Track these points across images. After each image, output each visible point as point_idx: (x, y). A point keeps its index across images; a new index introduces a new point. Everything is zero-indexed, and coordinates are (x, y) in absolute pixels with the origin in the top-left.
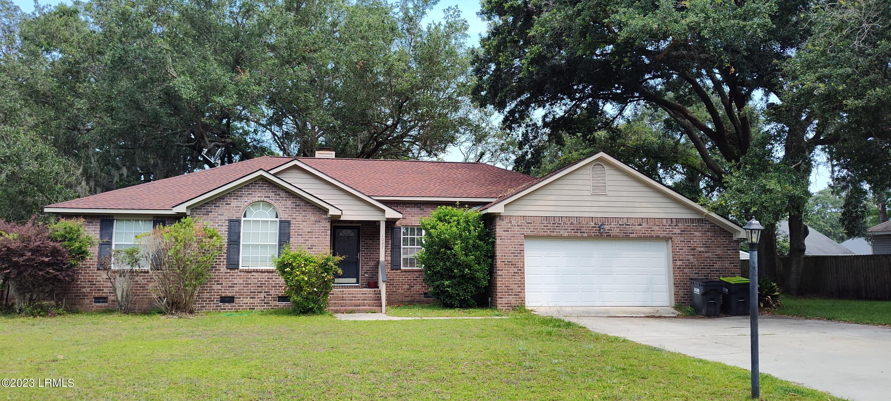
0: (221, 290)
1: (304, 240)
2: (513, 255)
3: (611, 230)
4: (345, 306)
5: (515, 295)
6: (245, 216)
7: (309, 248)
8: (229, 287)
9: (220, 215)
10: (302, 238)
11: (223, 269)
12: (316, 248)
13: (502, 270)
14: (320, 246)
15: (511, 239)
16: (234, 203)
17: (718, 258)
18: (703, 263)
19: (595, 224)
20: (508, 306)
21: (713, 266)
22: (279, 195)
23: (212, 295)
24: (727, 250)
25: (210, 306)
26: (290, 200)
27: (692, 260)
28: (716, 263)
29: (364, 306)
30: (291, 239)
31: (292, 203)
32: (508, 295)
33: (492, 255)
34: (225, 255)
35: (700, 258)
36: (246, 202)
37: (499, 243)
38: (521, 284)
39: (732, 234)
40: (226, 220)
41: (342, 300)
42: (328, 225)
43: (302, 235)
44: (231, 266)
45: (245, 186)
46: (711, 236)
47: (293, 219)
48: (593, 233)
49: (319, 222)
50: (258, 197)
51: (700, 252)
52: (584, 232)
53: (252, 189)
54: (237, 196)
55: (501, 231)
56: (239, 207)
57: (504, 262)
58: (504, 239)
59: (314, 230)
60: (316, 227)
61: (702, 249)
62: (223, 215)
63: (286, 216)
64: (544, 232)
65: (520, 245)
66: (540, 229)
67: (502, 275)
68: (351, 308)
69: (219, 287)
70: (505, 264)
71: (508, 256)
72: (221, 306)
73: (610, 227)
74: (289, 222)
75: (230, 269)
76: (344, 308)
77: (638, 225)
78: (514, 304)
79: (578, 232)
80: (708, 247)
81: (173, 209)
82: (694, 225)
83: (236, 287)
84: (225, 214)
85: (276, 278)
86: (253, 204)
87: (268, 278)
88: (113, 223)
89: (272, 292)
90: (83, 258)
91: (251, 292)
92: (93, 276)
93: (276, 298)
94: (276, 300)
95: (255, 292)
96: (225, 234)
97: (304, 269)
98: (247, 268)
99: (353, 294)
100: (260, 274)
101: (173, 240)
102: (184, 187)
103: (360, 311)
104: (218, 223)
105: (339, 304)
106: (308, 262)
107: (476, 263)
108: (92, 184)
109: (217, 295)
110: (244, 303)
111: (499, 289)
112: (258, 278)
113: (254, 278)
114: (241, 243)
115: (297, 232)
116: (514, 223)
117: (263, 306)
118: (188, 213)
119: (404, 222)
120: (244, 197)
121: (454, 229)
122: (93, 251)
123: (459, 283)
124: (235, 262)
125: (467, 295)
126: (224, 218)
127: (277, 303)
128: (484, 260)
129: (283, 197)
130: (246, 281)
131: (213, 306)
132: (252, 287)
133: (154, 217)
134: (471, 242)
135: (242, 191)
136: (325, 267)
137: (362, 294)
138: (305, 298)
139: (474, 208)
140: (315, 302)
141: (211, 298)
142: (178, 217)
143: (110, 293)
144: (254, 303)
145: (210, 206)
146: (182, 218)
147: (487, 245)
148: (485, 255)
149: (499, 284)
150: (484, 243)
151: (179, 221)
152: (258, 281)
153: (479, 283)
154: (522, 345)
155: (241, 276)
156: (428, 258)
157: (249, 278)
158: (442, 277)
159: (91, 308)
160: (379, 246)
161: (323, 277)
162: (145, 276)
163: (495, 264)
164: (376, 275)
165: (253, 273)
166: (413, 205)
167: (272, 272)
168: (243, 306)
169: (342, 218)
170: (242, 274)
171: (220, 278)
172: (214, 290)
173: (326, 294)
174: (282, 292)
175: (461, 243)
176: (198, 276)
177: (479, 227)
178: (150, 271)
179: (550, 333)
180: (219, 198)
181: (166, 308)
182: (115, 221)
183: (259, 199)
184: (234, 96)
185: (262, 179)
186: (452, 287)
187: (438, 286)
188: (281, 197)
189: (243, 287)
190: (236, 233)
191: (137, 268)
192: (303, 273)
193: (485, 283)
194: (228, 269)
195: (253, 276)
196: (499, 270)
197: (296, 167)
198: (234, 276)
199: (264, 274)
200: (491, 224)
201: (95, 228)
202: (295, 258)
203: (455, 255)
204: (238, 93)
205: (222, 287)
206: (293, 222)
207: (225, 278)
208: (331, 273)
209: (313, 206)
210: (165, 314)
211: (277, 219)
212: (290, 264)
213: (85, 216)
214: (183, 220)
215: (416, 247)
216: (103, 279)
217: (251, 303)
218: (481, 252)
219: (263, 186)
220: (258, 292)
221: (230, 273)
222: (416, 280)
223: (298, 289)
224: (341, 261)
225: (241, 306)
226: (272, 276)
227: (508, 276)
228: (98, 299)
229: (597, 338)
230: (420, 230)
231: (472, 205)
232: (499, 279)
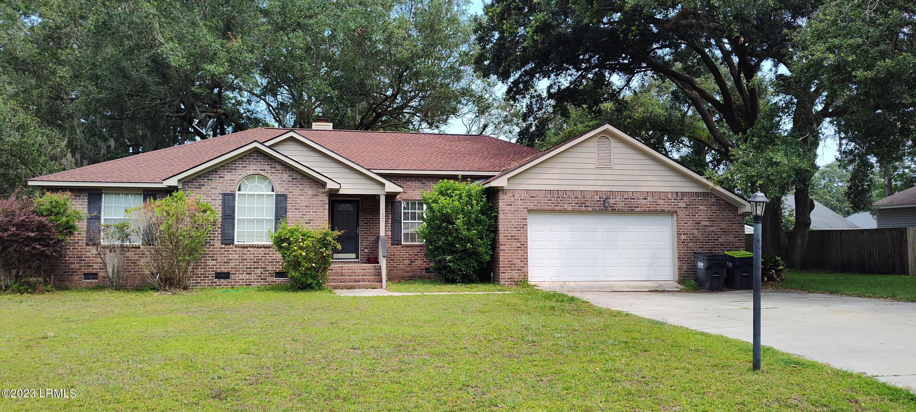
0: (215, 265)
1: (302, 215)
2: (515, 229)
3: (616, 204)
4: (345, 282)
5: (517, 270)
6: (239, 190)
7: (306, 223)
8: (224, 262)
9: (213, 188)
10: (300, 212)
11: (218, 244)
12: (314, 223)
13: (505, 245)
14: (318, 220)
15: (514, 214)
16: (228, 176)
17: (722, 232)
18: (708, 237)
19: (600, 198)
20: (510, 281)
21: (718, 240)
22: (275, 168)
23: (207, 271)
24: (732, 223)
25: (205, 283)
26: (286, 173)
27: (696, 234)
28: (721, 237)
29: (364, 282)
30: (288, 213)
31: (289, 176)
32: (511, 270)
33: (494, 230)
34: (220, 230)
35: (705, 232)
36: (240, 175)
37: (502, 217)
38: (524, 258)
39: (738, 208)
40: (219, 194)
41: (342, 276)
42: (326, 199)
43: (299, 209)
44: (226, 242)
45: (239, 159)
46: (716, 210)
47: (290, 192)
48: (598, 206)
49: (317, 195)
50: (253, 170)
51: (704, 226)
52: (588, 206)
53: (246, 162)
54: (231, 169)
55: (504, 205)
56: (233, 180)
57: (507, 236)
58: (507, 213)
59: (312, 204)
60: (313, 201)
61: (707, 223)
62: (216, 188)
63: (283, 189)
64: (548, 206)
65: (523, 219)
66: (544, 203)
67: (504, 250)
68: (351, 283)
69: (214, 262)
70: (508, 239)
71: (511, 231)
72: (216, 282)
73: (615, 201)
74: (285, 196)
75: (225, 244)
76: (343, 284)
77: (643, 199)
78: (517, 279)
79: (582, 206)
80: (712, 221)
81: (164, 182)
82: (700, 198)
83: (232, 263)
84: (218, 188)
85: (273, 254)
86: (248, 177)
87: (264, 254)
88: (101, 197)
89: (269, 268)
90: (71, 233)
91: (247, 268)
92: (82, 252)
93: (273, 273)
94: (273, 276)
95: (251, 268)
96: (219, 208)
97: (301, 244)
98: (243, 243)
99: (352, 270)
100: (256, 249)
101: (165, 214)
102: (175, 160)
103: (359, 287)
104: (211, 197)
105: (338, 279)
106: (306, 237)
107: (479, 238)
108: (78, 156)
109: (212, 271)
110: (241, 279)
111: (501, 264)
112: (254, 254)
113: (250, 254)
114: (236, 217)
115: (294, 206)
116: (517, 196)
117: (260, 282)
118: (180, 187)
119: (405, 196)
120: (239, 170)
121: (456, 203)
122: (82, 226)
123: (461, 258)
124: (230, 237)
125: (469, 270)
126: (217, 191)
127: (275, 279)
128: (486, 235)
129: (279, 170)
130: (242, 257)
131: (208, 283)
132: (248, 262)
133: (144, 191)
134: (473, 216)
135: (236, 164)
136: (323, 242)
137: (362, 269)
138: (303, 274)
139: (477, 182)
140: (313, 278)
141: (206, 274)
142: (169, 191)
143: (100, 269)
144: (251, 279)
145: (202, 180)
146: (173, 191)
147: (489, 220)
148: (487, 230)
149: (501, 258)
150: (487, 218)
151: (171, 195)
152: (254, 257)
153: (481, 258)
154: (524, 319)
155: (236, 251)
156: (430, 233)
157: (245, 254)
158: (444, 252)
159: (81, 284)
160: (379, 221)
161: (321, 252)
162: (136, 251)
163: (498, 239)
164: (376, 250)
165: (249, 249)
166: (414, 179)
167: (269, 247)
168: (239, 282)
169: (340, 192)
170: (238, 249)
171: (214, 254)
172: (209, 265)
173: (325, 269)
174: (279, 268)
175: (463, 218)
176: (192, 251)
177: (481, 201)
178: (141, 246)
179: (553, 308)
180: (212, 171)
181: (160, 284)
182: (104, 194)
183: (254, 172)
184: (226, 64)
185: (257, 151)
186: (454, 261)
187: (440, 261)
188: (277, 170)
189: (239, 262)
190: (230, 207)
191: (128, 243)
192: (301, 248)
193: (488, 258)
194: (222, 244)
195: (249, 251)
196: (501, 245)
197: (292, 139)
198: (228, 251)
199: (260, 250)
200: (494, 198)
201: (83, 202)
202: (292, 233)
203: (457, 230)
204: (230, 61)
205: (216, 263)
206: (290, 196)
207: (220, 254)
208: (330, 248)
209: (311, 179)
210: (158, 290)
211: (273, 193)
212: (288, 239)
213: (72, 189)
214: (174, 194)
215: (417, 221)
216: (92, 254)
217: (248, 279)
218: (483, 226)
219: (258, 159)
220: (254, 268)
221: (225, 248)
222: (417, 255)
223: (296, 264)
224: (340, 236)
225: (237, 282)
226: (269, 251)
227: (510, 250)
228: (87, 276)
229: (600, 312)
230: (421, 204)
231: (474, 178)
232: (501, 253)
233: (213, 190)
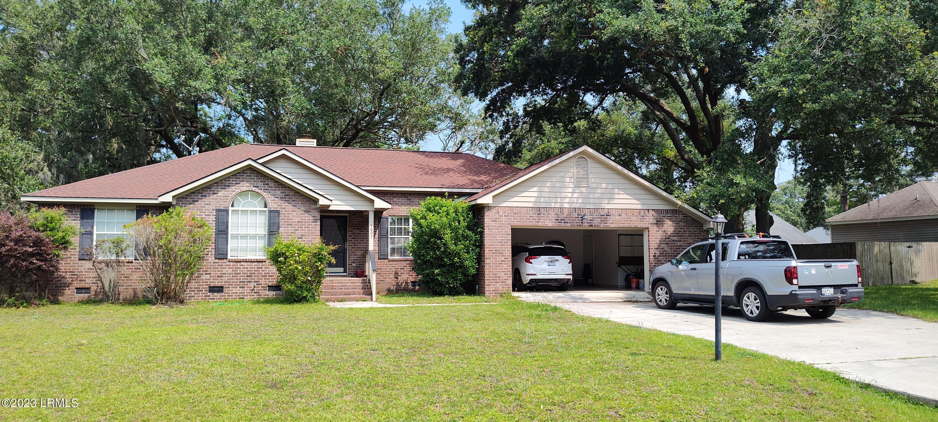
0: (209, 279)
1: (294, 230)
2: (500, 244)
3: (593, 220)
4: (336, 295)
5: (502, 282)
6: (232, 206)
7: (299, 238)
8: (218, 277)
9: (207, 204)
10: (292, 227)
11: (211, 259)
12: (306, 238)
13: (490, 259)
14: (310, 236)
15: (498, 229)
16: (222, 193)
18: (676, 251)
19: (578, 215)
20: (494, 293)
22: (268, 184)
23: (200, 285)
25: (199, 296)
26: (279, 190)
27: (666, 249)
29: (354, 294)
30: (280, 229)
31: (281, 193)
32: (495, 282)
33: (480, 245)
34: (213, 245)
35: (674, 246)
36: (234, 191)
37: (487, 233)
38: (508, 272)
39: (704, 223)
40: (213, 210)
41: (332, 289)
42: (318, 215)
43: (291, 225)
44: (219, 256)
45: (233, 175)
46: (683, 226)
47: (283, 208)
48: (576, 223)
49: (309, 211)
50: (246, 186)
51: (673, 241)
52: (567, 222)
53: (239, 178)
54: (225, 186)
55: (489, 221)
56: (226, 196)
57: (491, 251)
58: (492, 229)
59: (305, 219)
60: (305, 217)
61: (676, 238)
62: (210, 204)
63: (275, 206)
64: (530, 222)
65: (507, 234)
66: (526, 219)
67: (490, 264)
68: (342, 296)
69: (208, 277)
70: (493, 253)
71: (495, 245)
72: (210, 296)
73: (592, 218)
74: (278, 212)
75: (219, 259)
78: (501, 291)
79: (561, 222)
80: (680, 236)
81: (159, 198)
82: (669, 215)
83: (225, 277)
84: (212, 204)
85: (266, 268)
86: (241, 194)
87: (257, 268)
88: (94, 213)
89: (262, 282)
90: (66, 248)
91: (240, 282)
92: (75, 266)
93: (266, 287)
94: (266, 290)
95: (244, 282)
96: (213, 224)
97: (297, 258)
98: (236, 258)
99: (342, 283)
100: (249, 263)
101: (163, 229)
102: (165, 176)
103: (350, 300)
104: (205, 212)
105: (329, 292)
106: (301, 251)
107: (465, 252)
109: (206, 285)
110: (234, 293)
111: (487, 277)
112: (247, 268)
113: (243, 268)
114: (230, 232)
115: (287, 222)
116: (501, 213)
117: (253, 295)
118: (174, 203)
119: (391, 212)
120: (232, 186)
121: (444, 219)
122: (75, 240)
123: (449, 272)
124: (224, 251)
125: (456, 283)
126: (211, 207)
127: (267, 292)
128: (472, 250)
129: (272, 187)
130: (235, 271)
131: (202, 296)
132: (241, 276)
133: (137, 206)
134: (460, 231)
135: (230, 181)
136: (318, 256)
137: (351, 283)
138: (298, 287)
139: (462, 199)
140: (308, 290)
141: (199, 288)
142: (164, 207)
143: (92, 283)
144: (244, 293)
145: (197, 196)
146: (170, 207)
147: (475, 235)
148: (473, 244)
149: (487, 272)
150: (473, 233)
151: (167, 211)
152: (247, 271)
153: (468, 271)
155: (230, 265)
156: (418, 248)
157: (238, 268)
158: (432, 265)
159: (73, 299)
160: (368, 236)
161: (317, 266)
162: (129, 266)
163: (484, 253)
164: (363, 264)
165: (242, 263)
166: (400, 195)
167: (262, 262)
168: (232, 296)
169: (331, 208)
170: (231, 264)
171: (208, 268)
172: (203, 279)
173: (319, 282)
174: (274, 282)
175: (451, 233)
176: (187, 266)
177: (468, 217)
178: (134, 261)
179: (539, 316)
180: (206, 188)
181: (156, 298)
182: (96, 210)
183: (248, 189)
184: (212, 80)
185: (250, 168)
186: (442, 275)
187: (428, 274)
188: (270, 187)
189: (233, 276)
190: (224, 223)
191: (123, 258)
192: (296, 262)
193: (473, 271)
194: (216, 259)
195: (242, 265)
196: (487, 259)
197: (284, 157)
198: (222, 265)
199: (254, 264)
200: (479, 215)
201: (75, 217)
202: (288, 247)
203: (445, 244)
204: (216, 77)
205: (210, 277)
206: (282, 212)
207: (214, 268)
208: (325, 262)
209: (303, 195)
210: (154, 304)
211: (265, 209)
212: (283, 254)
213: (65, 205)
214: (170, 210)
215: (403, 236)
216: (85, 269)
217: (241, 293)
218: (470, 241)
219: (251, 176)
220: (247, 282)
221: (218, 263)
222: (403, 269)
223: (292, 278)
224: (334, 251)
225: (231, 296)
226: (262, 265)
227: (495, 264)
228: (79, 290)
229: (583, 319)
230: (407, 220)
231: (460, 195)
232: (487, 267)
233: (206, 206)
